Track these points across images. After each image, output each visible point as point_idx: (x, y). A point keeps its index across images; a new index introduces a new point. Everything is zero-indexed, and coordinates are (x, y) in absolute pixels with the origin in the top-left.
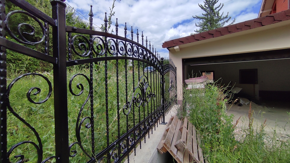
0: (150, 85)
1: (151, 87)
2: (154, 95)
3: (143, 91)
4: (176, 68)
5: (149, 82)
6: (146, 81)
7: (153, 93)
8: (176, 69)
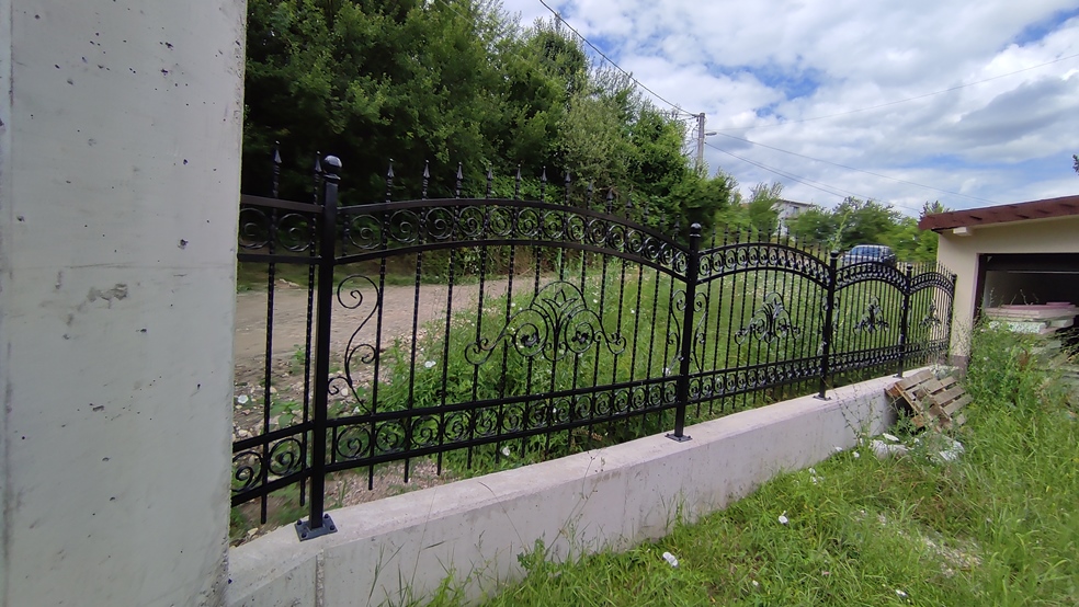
0: (882, 308)
1: (883, 313)
2: (887, 323)
4: (955, 277)
6: (877, 303)
8: (954, 281)
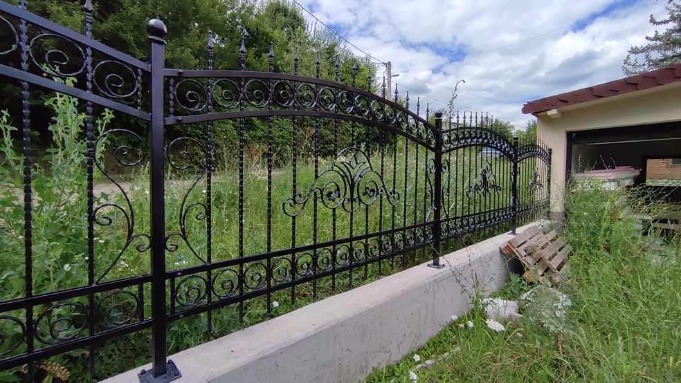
0: (494, 173)
1: (495, 177)
2: (499, 187)
3: (485, 178)
4: (550, 150)
5: (494, 170)
6: (489, 168)
7: (498, 185)
8: (550, 154)
